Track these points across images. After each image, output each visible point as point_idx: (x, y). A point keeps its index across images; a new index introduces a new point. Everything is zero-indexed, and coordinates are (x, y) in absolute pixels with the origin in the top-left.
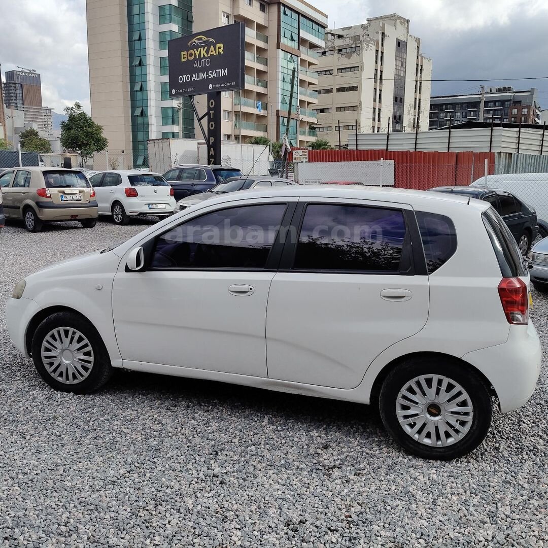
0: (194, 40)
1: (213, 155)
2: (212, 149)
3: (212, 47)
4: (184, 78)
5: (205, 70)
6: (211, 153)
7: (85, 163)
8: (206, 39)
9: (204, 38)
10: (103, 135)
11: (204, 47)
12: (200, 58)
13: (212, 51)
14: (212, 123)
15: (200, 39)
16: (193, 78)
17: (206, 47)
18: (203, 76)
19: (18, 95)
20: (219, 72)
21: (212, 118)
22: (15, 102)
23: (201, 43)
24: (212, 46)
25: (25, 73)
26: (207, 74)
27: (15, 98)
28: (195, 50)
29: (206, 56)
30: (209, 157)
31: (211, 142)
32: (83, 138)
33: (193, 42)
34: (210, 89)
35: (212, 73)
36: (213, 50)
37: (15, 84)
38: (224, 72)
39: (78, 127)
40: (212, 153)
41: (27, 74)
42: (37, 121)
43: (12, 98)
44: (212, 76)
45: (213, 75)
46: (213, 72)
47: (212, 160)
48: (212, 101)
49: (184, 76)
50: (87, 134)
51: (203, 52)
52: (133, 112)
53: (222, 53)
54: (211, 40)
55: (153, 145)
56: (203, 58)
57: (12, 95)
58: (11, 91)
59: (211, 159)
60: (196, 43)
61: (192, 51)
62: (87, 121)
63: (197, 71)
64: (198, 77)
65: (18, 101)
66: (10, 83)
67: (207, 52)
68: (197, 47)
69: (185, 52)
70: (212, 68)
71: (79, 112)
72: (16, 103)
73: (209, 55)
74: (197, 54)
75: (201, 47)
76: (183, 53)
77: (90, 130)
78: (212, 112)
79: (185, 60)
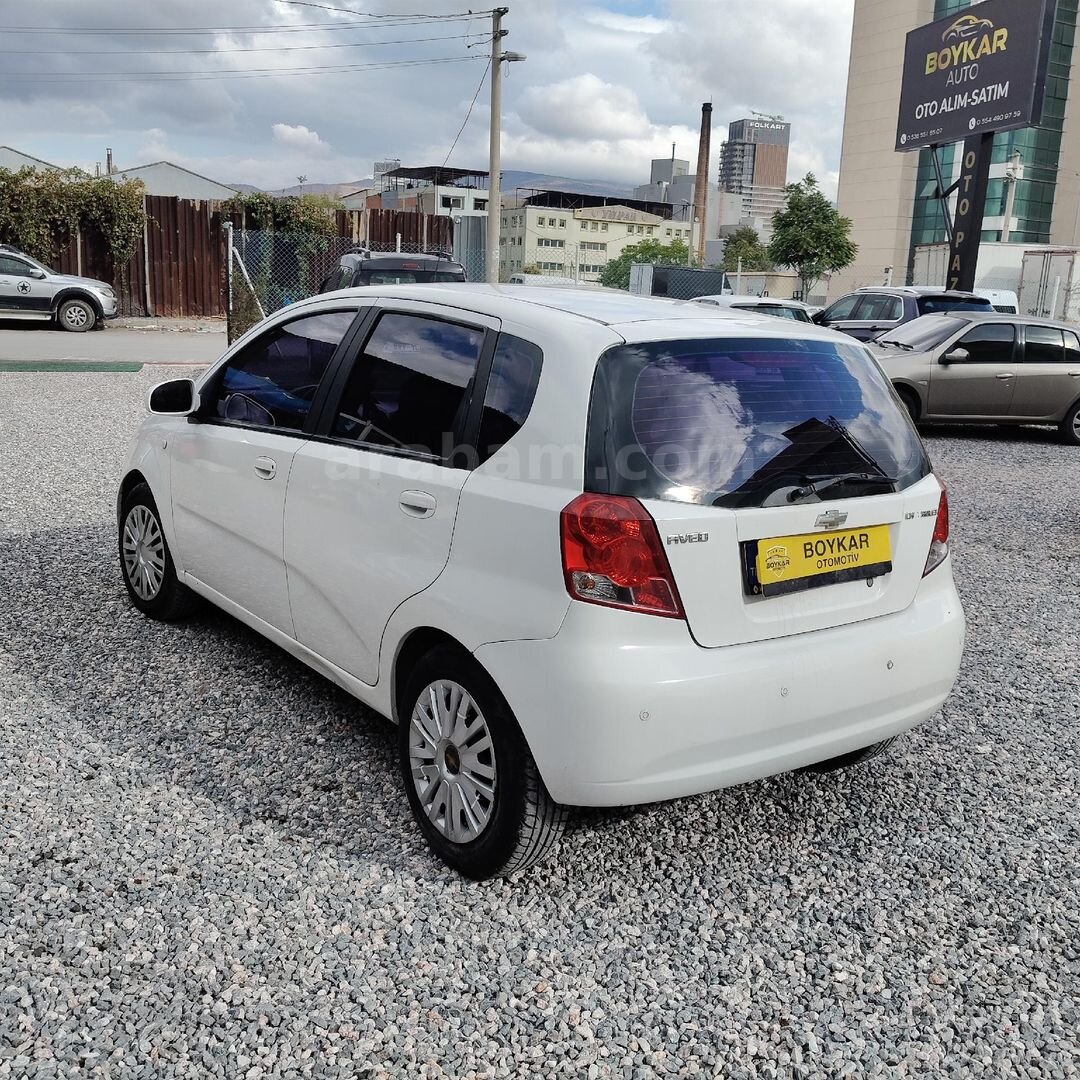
0: (954, 26)
1: (959, 269)
2: (957, 257)
3: (986, 38)
4: (925, 110)
5: (966, 88)
6: (954, 265)
7: (808, 290)
8: (977, 21)
9: (973, 20)
10: (850, 238)
11: (969, 39)
12: (961, 64)
13: (984, 47)
14: (966, 200)
15: (966, 22)
16: (942, 108)
17: (974, 40)
18: (961, 101)
19: (745, 166)
20: (993, 90)
21: (966, 190)
22: (738, 178)
23: (965, 32)
24: (986, 36)
25: (763, 122)
26: (970, 97)
27: (740, 172)
28: (953, 47)
29: (972, 57)
30: (951, 274)
31: (959, 241)
32: (808, 243)
33: (951, 32)
34: (971, 128)
35: (978, 95)
36: (988, 45)
37: (743, 144)
38: (1001, 91)
39: (803, 222)
40: (957, 265)
41: (766, 125)
42: (764, 214)
43: (734, 172)
44: (978, 101)
45: (981, 99)
46: (980, 91)
47: (955, 280)
48: (972, 153)
49: (926, 105)
50: (818, 235)
51: (968, 51)
52: (919, 189)
53: (1003, 48)
54: (986, 22)
55: (926, 255)
56: (966, 64)
57: (736, 165)
58: (735, 159)
59: (953, 279)
60: (956, 32)
61: (946, 51)
62: (822, 209)
63: (951, 92)
64: (952, 106)
65: (743, 177)
66: (735, 144)
67: (975, 51)
68: (956, 41)
69: (933, 55)
70: (981, 83)
71: (809, 193)
72: (740, 181)
73: (978, 56)
74: (956, 54)
75: (964, 40)
76: (929, 56)
77: (824, 227)
78: (968, 178)
79: (933, 70)
